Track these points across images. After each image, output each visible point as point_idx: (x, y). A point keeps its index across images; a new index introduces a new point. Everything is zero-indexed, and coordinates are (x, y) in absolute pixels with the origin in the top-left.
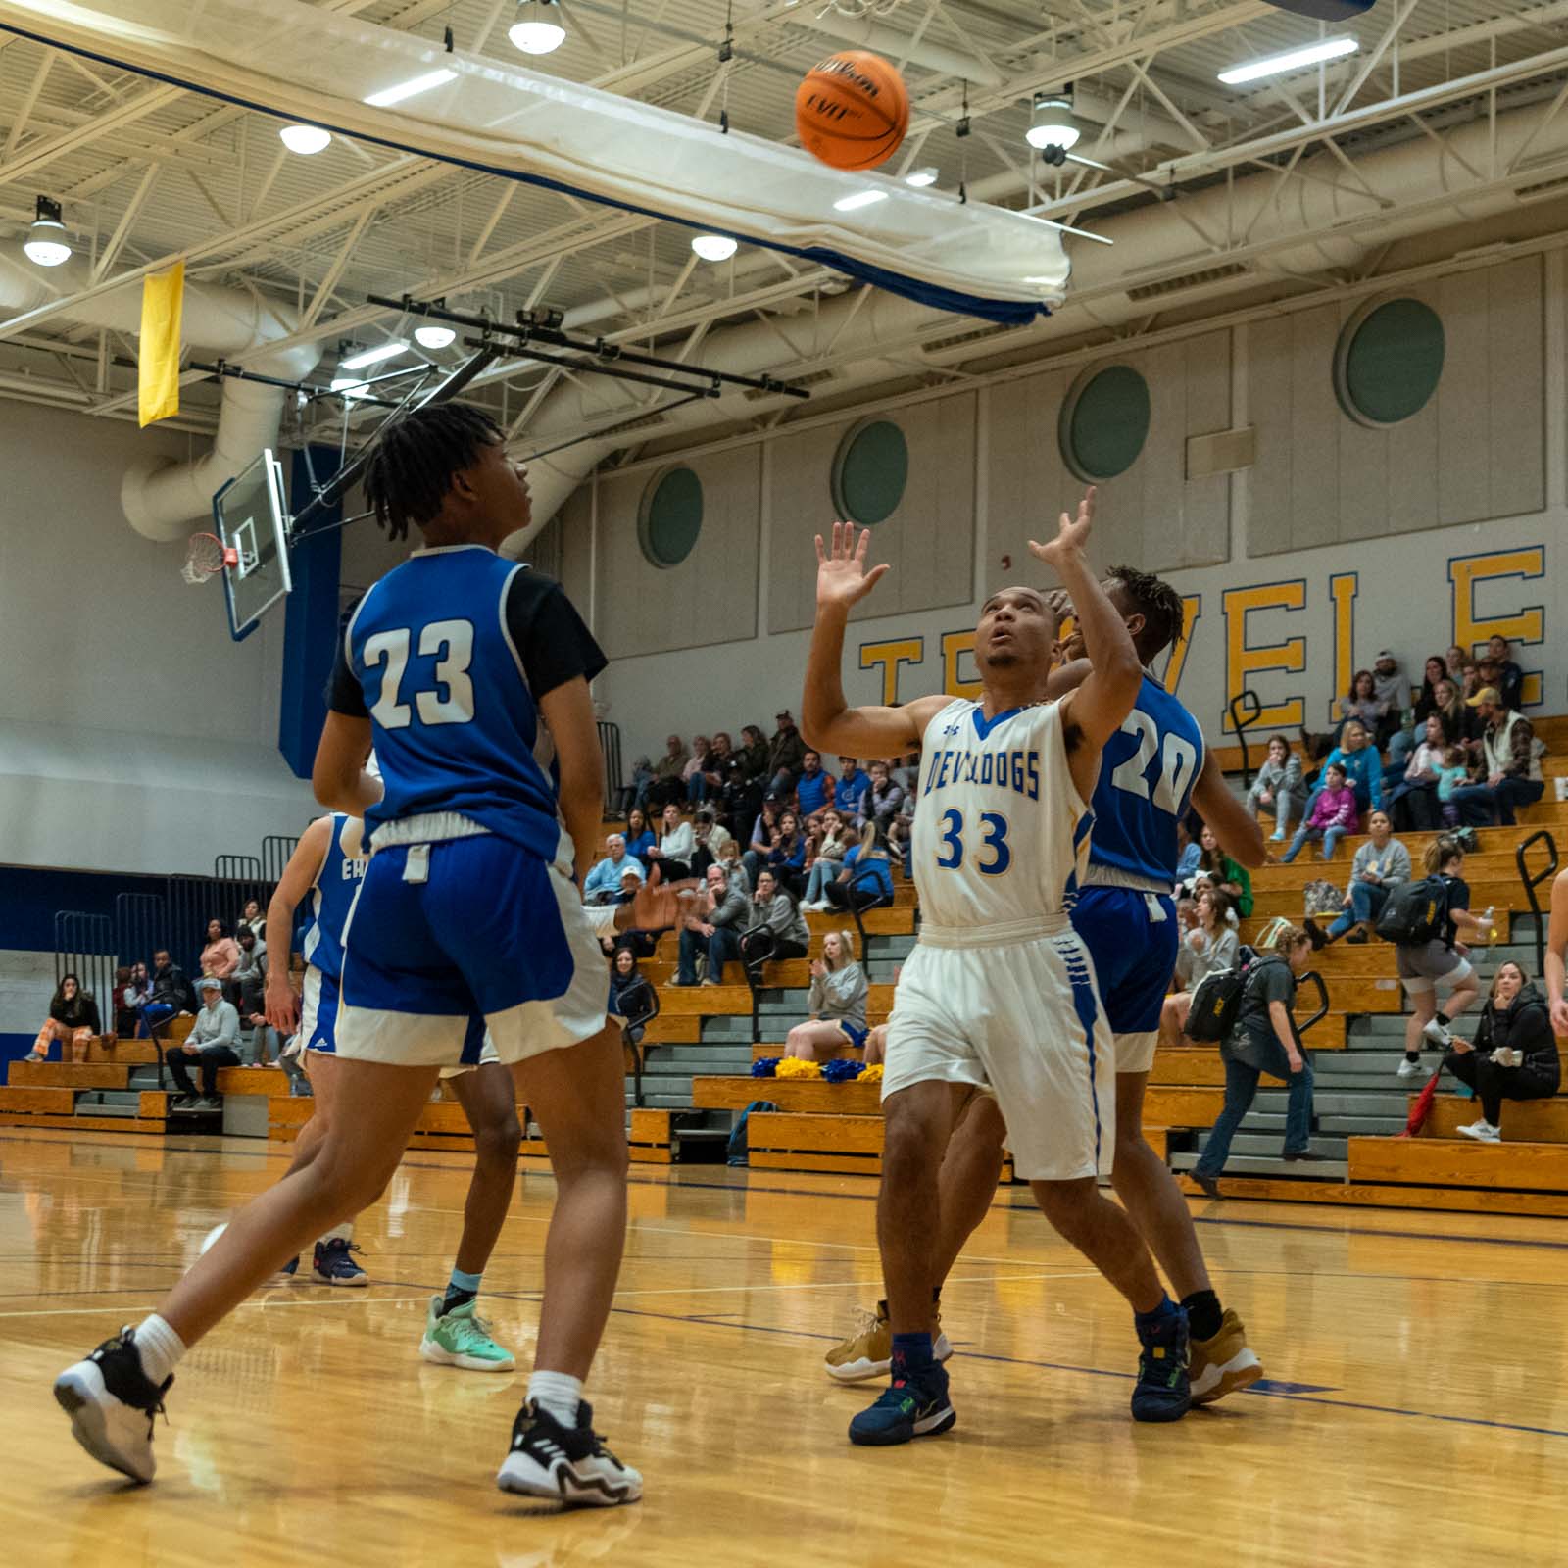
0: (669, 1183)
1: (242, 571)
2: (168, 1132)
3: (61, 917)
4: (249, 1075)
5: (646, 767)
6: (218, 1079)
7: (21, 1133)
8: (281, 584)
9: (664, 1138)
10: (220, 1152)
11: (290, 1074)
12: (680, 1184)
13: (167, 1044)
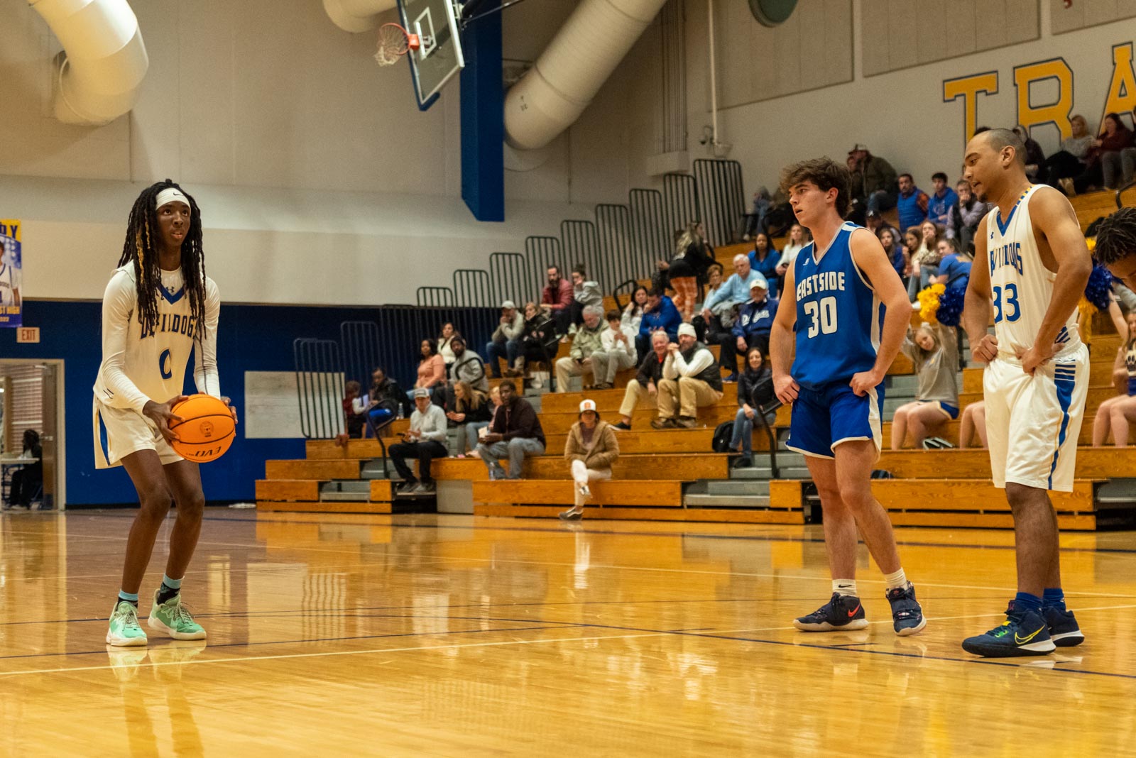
0: (803, 540)
1: (424, 53)
2: (394, 512)
3: (299, 343)
4: (455, 464)
5: (765, 195)
6: (432, 468)
7: (279, 517)
8: (455, 61)
9: (798, 503)
10: (436, 527)
11: (488, 462)
12: (813, 540)
13: (388, 442)
